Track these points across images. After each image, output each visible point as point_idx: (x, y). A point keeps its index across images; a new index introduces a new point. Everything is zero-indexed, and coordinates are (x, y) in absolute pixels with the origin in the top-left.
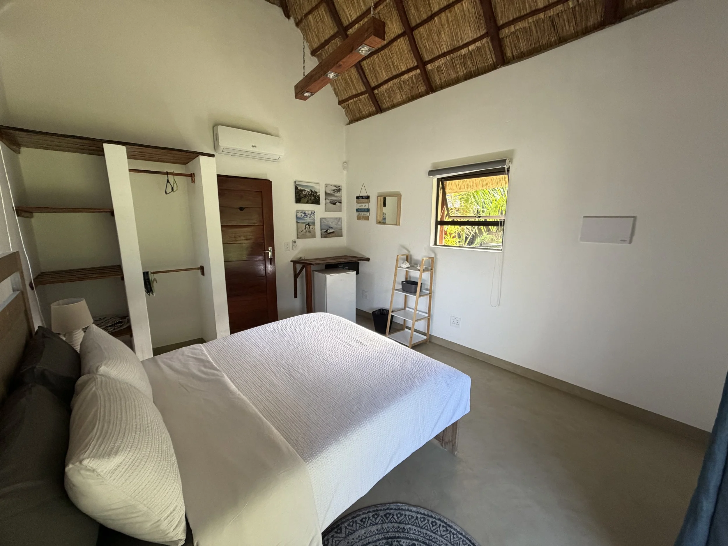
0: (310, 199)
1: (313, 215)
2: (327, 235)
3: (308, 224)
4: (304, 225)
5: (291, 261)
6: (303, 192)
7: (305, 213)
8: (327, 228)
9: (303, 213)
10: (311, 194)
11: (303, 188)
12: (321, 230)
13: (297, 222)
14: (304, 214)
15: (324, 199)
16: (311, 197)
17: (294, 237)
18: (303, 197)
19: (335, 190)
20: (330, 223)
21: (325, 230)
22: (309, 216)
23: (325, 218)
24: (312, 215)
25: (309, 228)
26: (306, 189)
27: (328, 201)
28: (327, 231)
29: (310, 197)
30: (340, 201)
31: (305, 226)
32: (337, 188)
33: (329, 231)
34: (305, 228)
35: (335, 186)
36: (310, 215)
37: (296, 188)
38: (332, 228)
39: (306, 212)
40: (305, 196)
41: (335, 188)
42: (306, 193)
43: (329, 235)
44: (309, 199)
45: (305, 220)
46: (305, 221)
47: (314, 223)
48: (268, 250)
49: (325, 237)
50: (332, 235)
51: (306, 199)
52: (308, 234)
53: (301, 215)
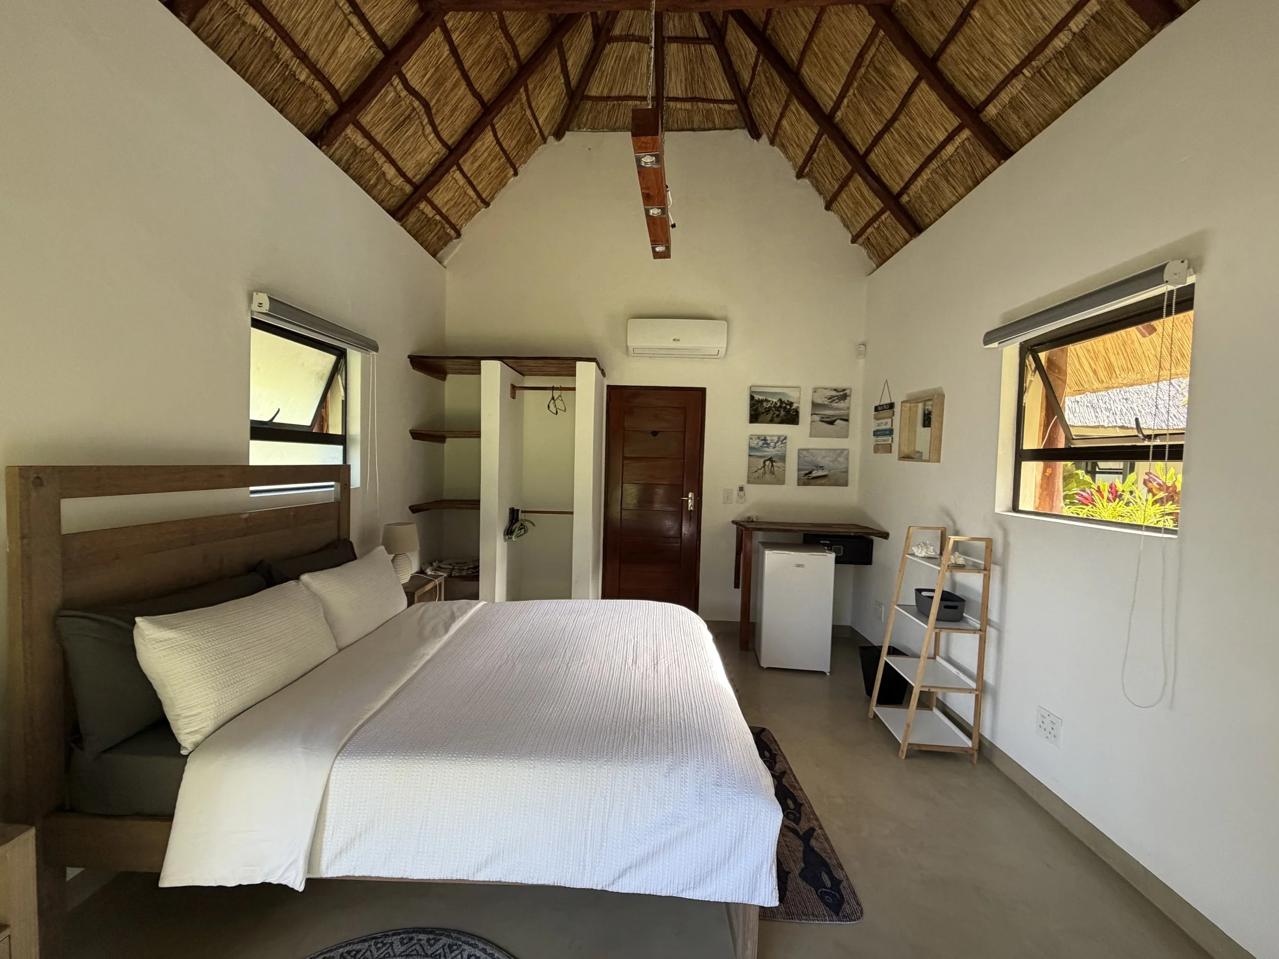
0: (778, 416)
1: (782, 443)
2: (811, 481)
3: (771, 460)
4: (762, 460)
5: (733, 522)
6: (765, 404)
7: (765, 440)
8: (810, 468)
9: (762, 440)
10: (780, 406)
11: (765, 398)
12: (799, 470)
13: (750, 455)
14: (763, 442)
15: (810, 414)
16: (779, 411)
17: (743, 482)
18: (763, 413)
19: (834, 397)
20: (819, 459)
21: (807, 472)
22: (772, 444)
23: (807, 450)
24: (780, 442)
25: (772, 465)
26: (770, 399)
27: (817, 418)
28: (810, 473)
29: (777, 413)
30: (846, 418)
31: (764, 462)
32: (838, 394)
33: (815, 474)
34: (764, 466)
35: (836, 390)
36: (776, 443)
37: (752, 398)
38: (822, 468)
39: (768, 438)
40: (768, 410)
41: (834, 393)
42: (769, 405)
43: (814, 480)
44: (775, 415)
45: (764, 451)
46: (764, 454)
47: (783, 458)
48: (688, 497)
49: (805, 484)
50: (823, 481)
51: (769, 416)
52: (768, 476)
53: (758, 444)
